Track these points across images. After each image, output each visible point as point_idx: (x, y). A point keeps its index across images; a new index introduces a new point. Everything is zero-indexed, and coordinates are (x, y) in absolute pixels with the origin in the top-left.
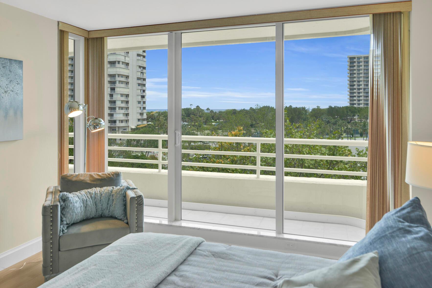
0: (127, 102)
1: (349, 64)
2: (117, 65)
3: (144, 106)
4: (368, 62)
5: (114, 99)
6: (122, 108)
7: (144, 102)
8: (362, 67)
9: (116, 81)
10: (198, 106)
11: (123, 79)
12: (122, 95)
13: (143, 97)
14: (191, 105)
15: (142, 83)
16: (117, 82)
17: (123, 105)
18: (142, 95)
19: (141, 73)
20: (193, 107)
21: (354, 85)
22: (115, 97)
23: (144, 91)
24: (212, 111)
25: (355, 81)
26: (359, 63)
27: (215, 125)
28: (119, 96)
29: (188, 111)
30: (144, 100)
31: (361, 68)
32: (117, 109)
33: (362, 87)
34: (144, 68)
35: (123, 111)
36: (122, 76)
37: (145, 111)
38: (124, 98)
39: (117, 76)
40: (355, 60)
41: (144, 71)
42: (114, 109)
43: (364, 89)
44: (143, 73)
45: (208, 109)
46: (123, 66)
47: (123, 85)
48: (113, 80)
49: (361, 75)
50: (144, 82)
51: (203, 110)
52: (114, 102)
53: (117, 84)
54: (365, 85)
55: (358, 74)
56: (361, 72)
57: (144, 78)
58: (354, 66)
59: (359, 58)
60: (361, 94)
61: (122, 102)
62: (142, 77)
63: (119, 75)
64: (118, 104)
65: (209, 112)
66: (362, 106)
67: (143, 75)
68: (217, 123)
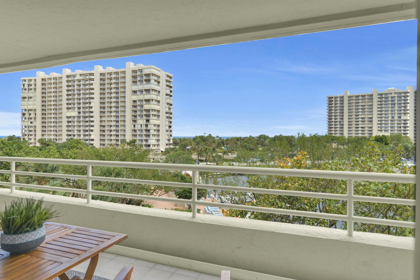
0: (158, 131)
1: (328, 102)
2: (151, 102)
3: (171, 133)
4: (343, 101)
5: (148, 128)
6: (155, 135)
7: (171, 131)
8: (339, 105)
9: (150, 114)
10: (210, 134)
11: (156, 113)
12: (155, 125)
13: (170, 127)
14: (205, 133)
15: (169, 116)
16: (151, 115)
17: (156, 133)
18: (169, 125)
19: (169, 108)
20: (206, 135)
21: (332, 119)
22: (150, 127)
23: (171, 122)
24: (220, 138)
25: (333, 116)
26: (336, 101)
27: (224, 149)
28: (153, 126)
29: (202, 138)
30: (171, 129)
31: (337, 105)
32: (151, 136)
33: (338, 120)
34: (171, 105)
35: (155, 138)
36: (155, 110)
37: (171, 138)
38: (156, 128)
39: (151, 110)
40: (333, 99)
41: (171, 107)
42: (149, 136)
43: (340, 122)
44: (170, 109)
45: (217, 137)
46: (156, 103)
47: (156, 118)
48: (148, 114)
49: (337, 111)
50: (171, 116)
51: (214, 137)
52: (149, 131)
53: (151, 117)
54: (340, 119)
55: (335, 110)
56: (337, 108)
57: (171, 112)
58: (332, 104)
59: (336, 98)
60: (337, 126)
61: (155, 130)
62: (169, 112)
63: (152, 110)
64: (152, 132)
65: (218, 139)
66: (338, 135)
67: (170, 110)
68: (225, 147)
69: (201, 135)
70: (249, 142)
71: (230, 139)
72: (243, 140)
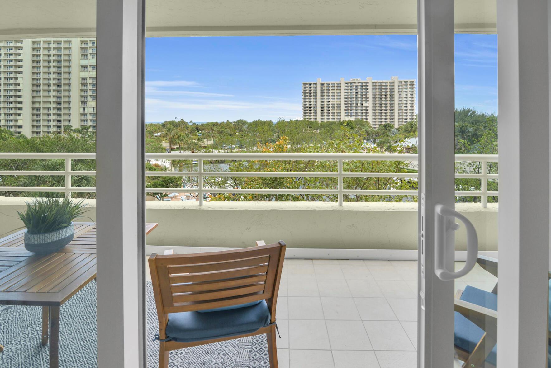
1: (303, 88)
4: (316, 87)
8: (312, 91)
10: (182, 119)
14: (176, 118)
20: (177, 120)
21: (307, 104)
24: (194, 124)
25: (307, 101)
26: (310, 88)
27: (199, 135)
29: (173, 123)
31: (311, 92)
33: (312, 106)
40: (307, 86)
43: (314, 107)
45: (191, 122)
49: (311, 97)
51: (187, 122)
54: (314, 104)
55: (309, 96)
56: (311, 94)
58: (307, 90)
59: (310, 84)
60: (311, 111)
65: (192, 124)
66: (312, 120)
68: (200, 133)
69: (171, 120)
70: (226, 127)
71: (205, 124)
72: (220, 125)
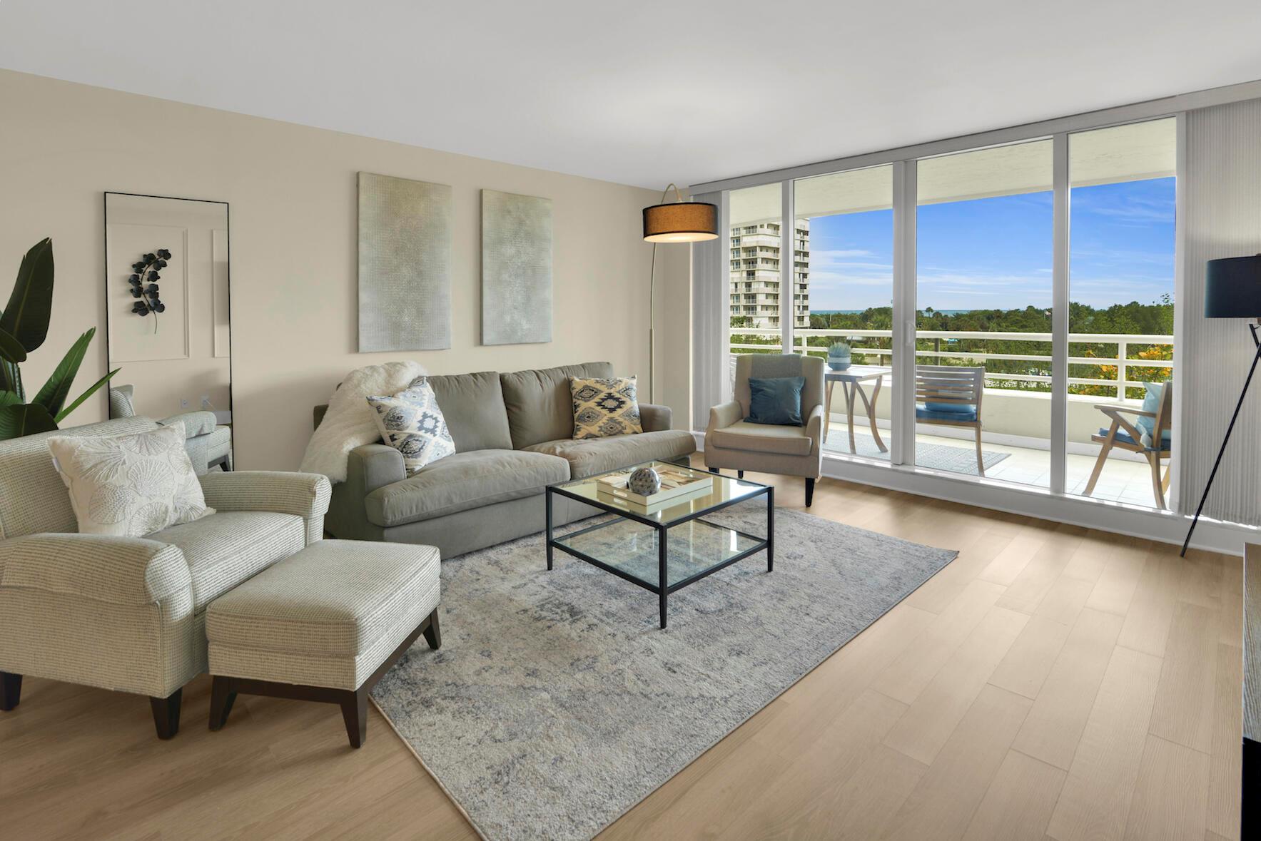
0: (776, 296)
2: (759, 230)
3: (806, 303)
5: (753, 292)
6: (766, 307)
7: (805, 297)
9: (756, 259)
11: (769, 255)
12: (767, 284)
13: (803, 287)
15: (802, 261)
16: (759, 261)
17: (770, 302)
18: (802, 283)
19: (801, 241)
22: (755, 287)
23: (805, 276)
24: (938, 314)
28: (762, 285)
30: (806, 292)
32: (759, 308)
34: (806, 233)
35: (769, 313)
36: (767, 248)
37: (807, 313)
38: (770, 290)
39: (758, 249)
41: (806, 238)
42: (753, 308)
44: (803, 241)
45: (929, 310)
46: (770, 231)
47: (770, 266)
48: (751, 257)
50: (806, 260)
52: (753, 297)
53: (760, 264)
57: (805, 250)
61: (768, 295)
62: (802, 250)
63: (762, 248)
64: (761, 299)
65: (931, 316)
67: (803, 245)
69: (883, 306)
70: (1025, 323)
71: (966, 315)
72: (1006, 317)
